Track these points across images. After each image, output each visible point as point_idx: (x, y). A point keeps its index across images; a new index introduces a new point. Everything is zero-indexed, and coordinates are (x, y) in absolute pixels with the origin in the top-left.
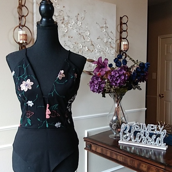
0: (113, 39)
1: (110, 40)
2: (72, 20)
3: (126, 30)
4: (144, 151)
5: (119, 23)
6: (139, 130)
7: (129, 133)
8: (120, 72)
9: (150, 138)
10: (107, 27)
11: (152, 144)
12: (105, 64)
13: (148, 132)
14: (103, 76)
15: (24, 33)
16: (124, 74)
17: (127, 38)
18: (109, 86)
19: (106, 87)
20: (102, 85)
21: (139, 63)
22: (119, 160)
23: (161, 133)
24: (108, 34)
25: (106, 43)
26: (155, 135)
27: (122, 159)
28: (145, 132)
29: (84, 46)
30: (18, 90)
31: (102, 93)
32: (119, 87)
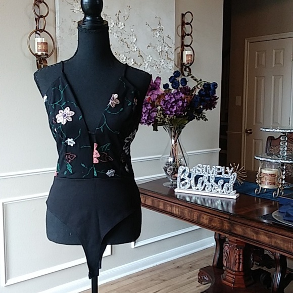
0: (170, 46)
1: (166, 49)
2: (111, 21)
3: (190, 33)
4: (207, 201)
5: (180, 23)
6: (202, 174)
7: (188, 178)
8: (176, 96)
9: (216, 184)
10: (163, 30)
11: (218, 192)
12: (156, 84)
13: (213, 177)
14: (154, 102)
15: (44, 41)
16: (182, 99)
17: (191, 46)
18: (162, 116)
19: (159, 116)
20: (153, 114)
21: (204, 83)
22: (175, 212)
23: (230, 178)
24: (163, 40)
25: (160, 53)
26: (222, 180)
27: (178, 211)
28: (209, 177)
29: (128, 57)
30: (53, 123)
31: (152, 125)
32: (175, 117)
